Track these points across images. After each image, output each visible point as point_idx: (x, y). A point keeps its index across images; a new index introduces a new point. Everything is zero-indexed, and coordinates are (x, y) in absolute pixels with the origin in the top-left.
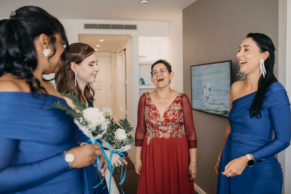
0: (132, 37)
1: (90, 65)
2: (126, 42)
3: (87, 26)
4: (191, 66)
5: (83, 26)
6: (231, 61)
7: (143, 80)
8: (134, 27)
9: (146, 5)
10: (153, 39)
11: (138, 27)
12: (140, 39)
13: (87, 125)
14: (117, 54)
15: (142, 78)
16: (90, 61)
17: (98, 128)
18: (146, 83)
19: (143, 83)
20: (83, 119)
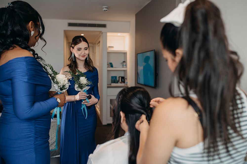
0: (102, 33)
1: (78, 50)
2: (100, 36)
3: (70, 25)
4: (137, 54)
5: (67, 25)
6: (155, 50)
7: (112, 64)
8: (104, 26)
9: (107, 11)
10: (119, 34)
11: (107, 26)
12: (108, 34)
13: (58, 84)
14: (96, 45)
15: (111, 62)
16: (78, 48)
17: (63, 86)
18: (114, 66)
19: (112, 66)
20: (56, 80)
